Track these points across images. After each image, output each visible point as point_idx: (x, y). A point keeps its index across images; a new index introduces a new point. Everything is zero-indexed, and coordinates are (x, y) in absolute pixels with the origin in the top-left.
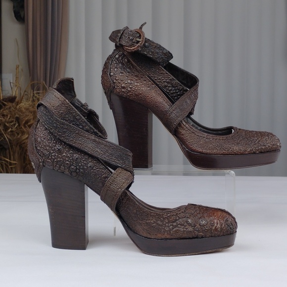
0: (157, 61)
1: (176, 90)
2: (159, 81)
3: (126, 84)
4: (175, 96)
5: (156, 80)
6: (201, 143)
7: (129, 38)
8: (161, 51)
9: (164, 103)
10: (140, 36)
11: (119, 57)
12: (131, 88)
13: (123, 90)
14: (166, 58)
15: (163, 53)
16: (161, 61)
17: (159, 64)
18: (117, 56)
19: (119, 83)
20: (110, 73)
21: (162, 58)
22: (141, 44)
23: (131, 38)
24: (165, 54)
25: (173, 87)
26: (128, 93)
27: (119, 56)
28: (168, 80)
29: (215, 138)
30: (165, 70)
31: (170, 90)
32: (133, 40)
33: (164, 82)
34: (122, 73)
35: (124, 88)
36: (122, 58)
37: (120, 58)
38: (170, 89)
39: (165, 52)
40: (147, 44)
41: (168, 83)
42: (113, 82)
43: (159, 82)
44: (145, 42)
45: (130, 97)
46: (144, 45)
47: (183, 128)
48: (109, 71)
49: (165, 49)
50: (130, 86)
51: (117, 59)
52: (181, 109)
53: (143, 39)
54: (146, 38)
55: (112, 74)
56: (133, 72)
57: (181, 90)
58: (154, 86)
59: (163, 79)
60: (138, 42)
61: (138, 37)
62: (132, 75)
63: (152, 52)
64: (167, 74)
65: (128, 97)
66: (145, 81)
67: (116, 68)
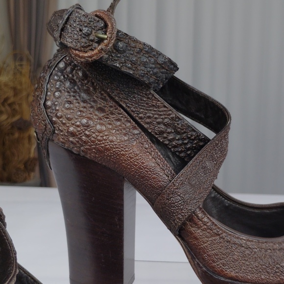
0: (144, 82)
1: (183, 139)
2: (148, 120)
3: (78, 126)
4: (181, 152)
5: (141, 118)
6: (235, 257)
7: (81, 30)
8: (152, 60)
9: (158, 169)
10: (106, 26)
11: (65, 68)
12: (88, 136)
13: (71, 139)
14: (162, 73)
15: (156, 63)
16: (152, 80)
17: (148, 86)
18: (62, 65)
19: (64, 124)
20: (46, 100)
21: (155, 74)
22: (107, 46)
23: (85, 30)
24: (161, 66)
25: (178, 133)
26: (82, 146)
27: (67, 65)
28: (166, 120)
29: (264, 246)
30: (160, 99)
31: (170, 141)
32: (89, 35)
33: (159, 123)
34: (70, 102)
35: (73, 134)
36: (72, 70)
37: (69, 69)
38: (170, 137)
39: (161, 60)
40: (120, 45)
41: (166, 125)
42: (51, 121)
43: (148, 123)
44: (118, 39)
45: (86, 153)
46: (115, 46)
47: (196, 224)
48: (43, 96)
49: (160, 54)
50: (87, 132)
51: (62, 71)
52: (192, 186)
53: (112, 34)
54: (118, 31)
55: (49, 103)
56: (95, 101)
57: (193, 140)
58: (136, 132)
59: (156, 118)
60: (100, 41)
61: (102, 29)
62: (92, 107)
63: (133, 63)
64: (165, 107)
65: (82, 154)
66: (118, 120)
67: (58, 90)
